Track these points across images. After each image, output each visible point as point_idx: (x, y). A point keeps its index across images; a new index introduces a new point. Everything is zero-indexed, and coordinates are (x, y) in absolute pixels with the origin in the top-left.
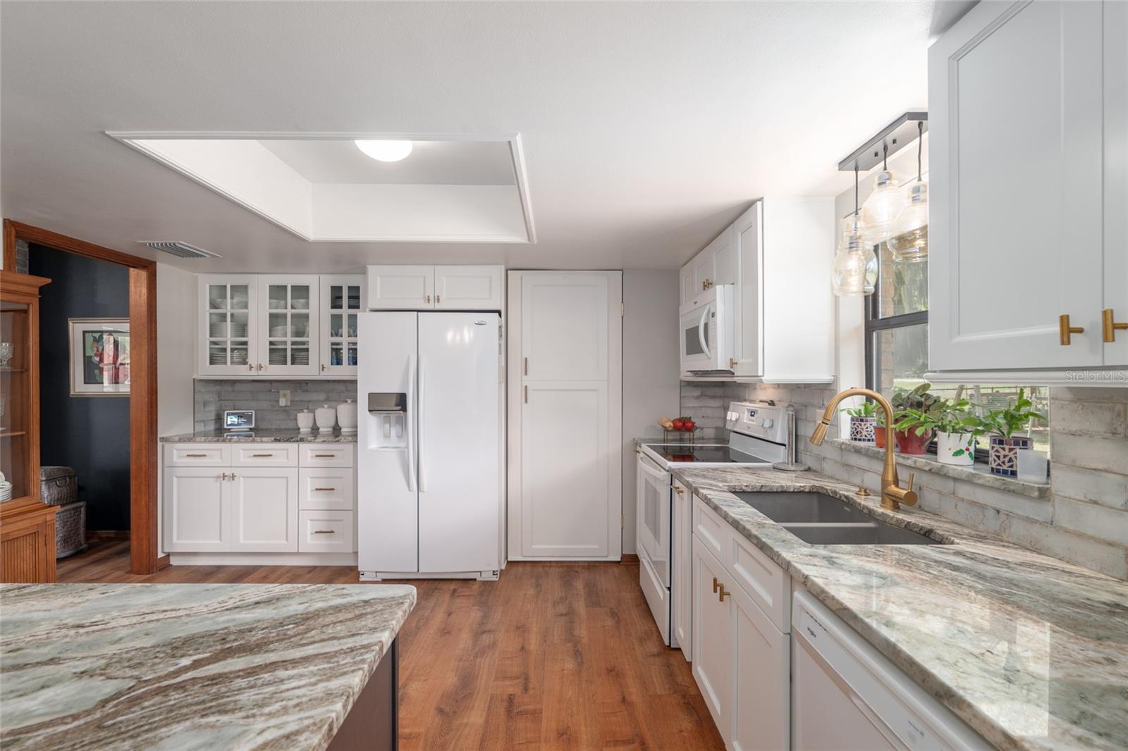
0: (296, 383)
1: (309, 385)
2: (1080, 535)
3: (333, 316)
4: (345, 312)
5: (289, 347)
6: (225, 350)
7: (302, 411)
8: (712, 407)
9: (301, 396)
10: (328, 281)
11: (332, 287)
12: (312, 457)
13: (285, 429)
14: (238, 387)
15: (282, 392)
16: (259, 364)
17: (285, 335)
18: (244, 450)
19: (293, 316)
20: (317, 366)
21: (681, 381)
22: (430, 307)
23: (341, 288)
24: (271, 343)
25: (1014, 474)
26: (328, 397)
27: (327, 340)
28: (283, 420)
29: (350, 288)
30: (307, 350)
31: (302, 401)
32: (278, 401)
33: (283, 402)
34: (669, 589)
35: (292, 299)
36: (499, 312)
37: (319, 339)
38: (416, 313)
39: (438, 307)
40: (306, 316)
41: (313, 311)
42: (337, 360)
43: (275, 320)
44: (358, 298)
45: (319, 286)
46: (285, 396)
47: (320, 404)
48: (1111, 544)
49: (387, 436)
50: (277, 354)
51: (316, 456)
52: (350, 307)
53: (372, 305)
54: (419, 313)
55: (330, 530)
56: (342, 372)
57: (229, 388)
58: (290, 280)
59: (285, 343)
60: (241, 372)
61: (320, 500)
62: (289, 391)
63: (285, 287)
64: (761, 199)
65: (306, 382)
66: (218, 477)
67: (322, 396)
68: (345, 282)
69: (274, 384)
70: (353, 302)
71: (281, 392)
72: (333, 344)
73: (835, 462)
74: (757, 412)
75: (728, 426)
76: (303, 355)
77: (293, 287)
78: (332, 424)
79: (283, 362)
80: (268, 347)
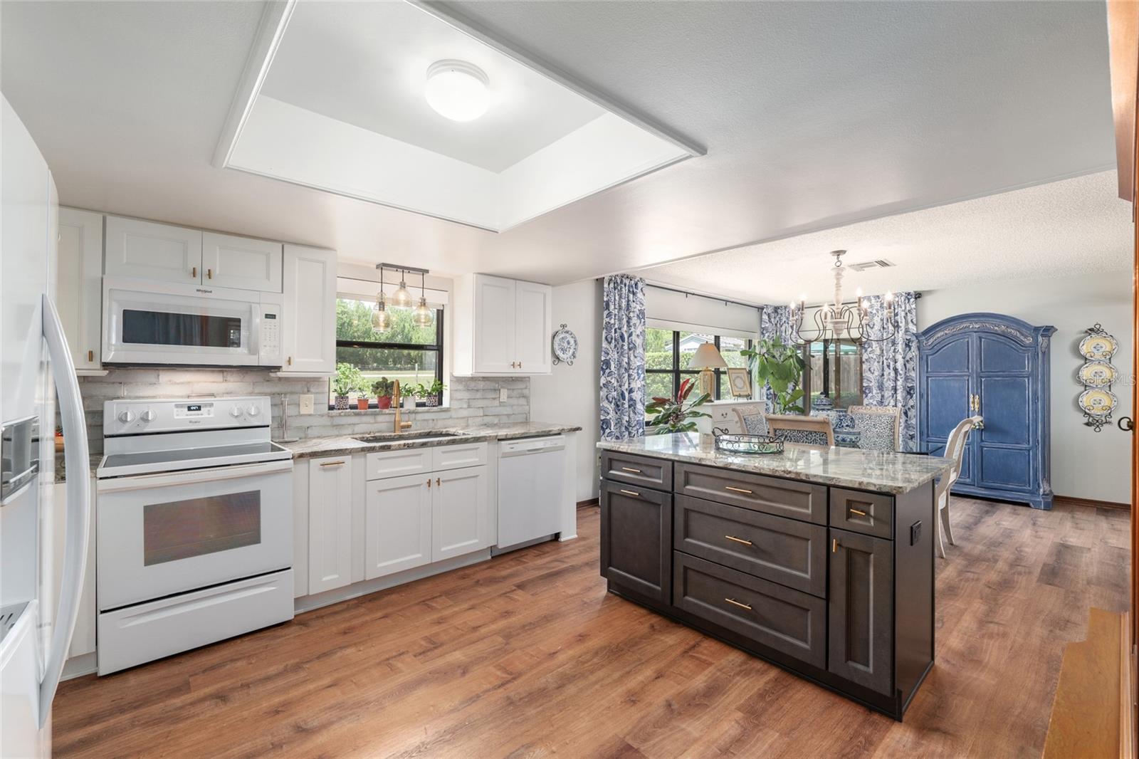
73: (324, 426)
74: (211, 405)
75: (106, 432)
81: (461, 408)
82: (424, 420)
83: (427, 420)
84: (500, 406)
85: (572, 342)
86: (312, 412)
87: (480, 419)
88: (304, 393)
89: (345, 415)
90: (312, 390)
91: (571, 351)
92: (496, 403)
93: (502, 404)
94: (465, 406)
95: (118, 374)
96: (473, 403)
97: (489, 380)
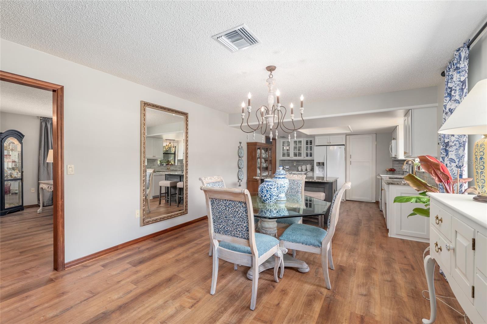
0: (297, 161)
1: (300, 161)
3: (306, 147)
4: (309, 146)
5: (298, 153)
6: (285, 154)
7: (299, 166)
9: (298, 163)
10: (305, 139)
11: (306, 141)
13: (295, 170)
14: (286, 161)
15: (294, 162)
16: (292, 157)
17: (297, 151)
19: (298, 147)
20: (303, 157)
21: (393, 160)
22: (329, 144)
24: (294, 152)
27: (305, 151)
28: (295, 168)
29: (310, 141)
30: (301, 154)
32: (293, 164)
33: (295, 164)
34: (381, 199)
35: (298, 143)
36: (344, 145)
37: (304, 152)
39: (330, 144)
40: (301, 147)
41: (302, 146)
42: (307, 156)
43: (295, 148)
44: (312, 142)
45: (304, 141)
46: (295, 163)
47: (303, 165)
49: (320, 171)
50: (295, 155)
52: (310, 144)
53: (316, 144)
54: (327, 146)
56: (309, 158)
57: (283, 161)
59: (297, 152)
60: (288, 158)
64: (398, 126)
67: (303, 163)
68: (309, 139)
69: (292, 161)
70: (311, 143)
76: (300, 155)
77: (298, 141)
78: (305, 169)
79: (296, 156)
80: (293, 153)
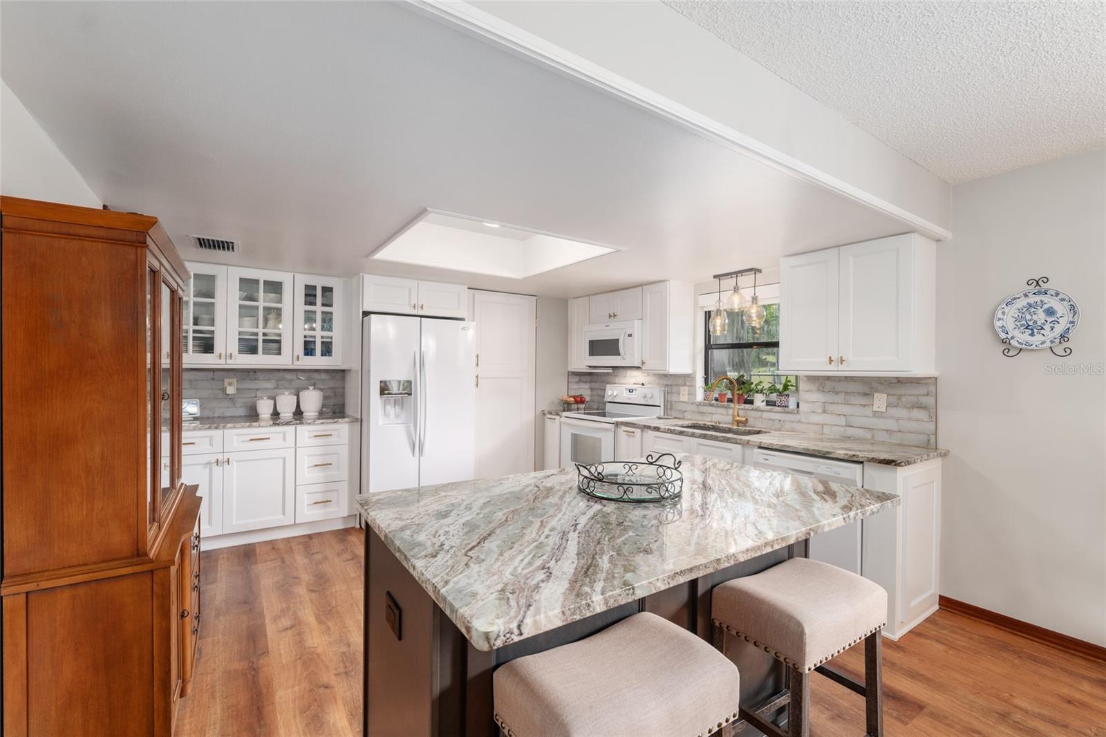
0: (243, 372)
1: (258, 373)
2: (808, 423)
3: (306, 311)
4: (319, 308)
5: (261, 338)
8: (584, 389)
9: (247, 385)
10: (303, 280)
11: (306, 286)
12: (309, 437)
13: (230, 417)
15: (227, 381)
16: (231, 356)
17: (256, 326)
18: (237, 435)
19: (264, 309)
20: (290, 357)
21: (568, 372)
22: (415, 312)
23: (314, 288)
24: (240, 333)
25: (788, 406)
26: (278, 386)
27: (301, 333)
28: (228, 408)
29: (324, 288)
30: (279, 342)
31: (249, 389)
32: (224, 390)
33: (231, 390)
35: (264, 292)
37: (292, 332)
38: (419, 318)
39: (421, 313)
40: (279, 310)
41: (286, 306)
42: (310, 352)
43: (246, 312)
44: (331, 296)
45: (293, 283)
46: (230, 384)
48: (818, 424)
50: (249, 347)
51: (316, 436)
52: (323, 304)
54: (423, 319)
55: (325, 500)
56: (318, 362)
58: (263, 275)
59: (257, 334)
61: (318, 475)
62: (235, 380)
63: (257, 282)
64: (667, 281)
65: (255, 371)
66: (209, 463)
68: (320, 282)
69: (216, 373)
70: (327, 301)
71: (225, 380)
72: (305, 337)
73: (694, 412)
74: (636, 390)
75: (607, 399)
76: (275, 345)
77: (265, 282)
78: (294, 409)
79: (253, 350)
80: (237, 337)
81: (813, 412)
82: (770, 419)
83: (774, 420)
84: (874, 416)
85: (1061, 309)
86: (686, 400)
87: (843, 429)
88: (682, 386)
89: (703, 405)
90: (687, 383)
91: (1059, 329)
92: (868, 411)
93: (876, 414)
94: (820, 410)
95: (616, 371)
96: (831, 408)
97: (854, 381)
